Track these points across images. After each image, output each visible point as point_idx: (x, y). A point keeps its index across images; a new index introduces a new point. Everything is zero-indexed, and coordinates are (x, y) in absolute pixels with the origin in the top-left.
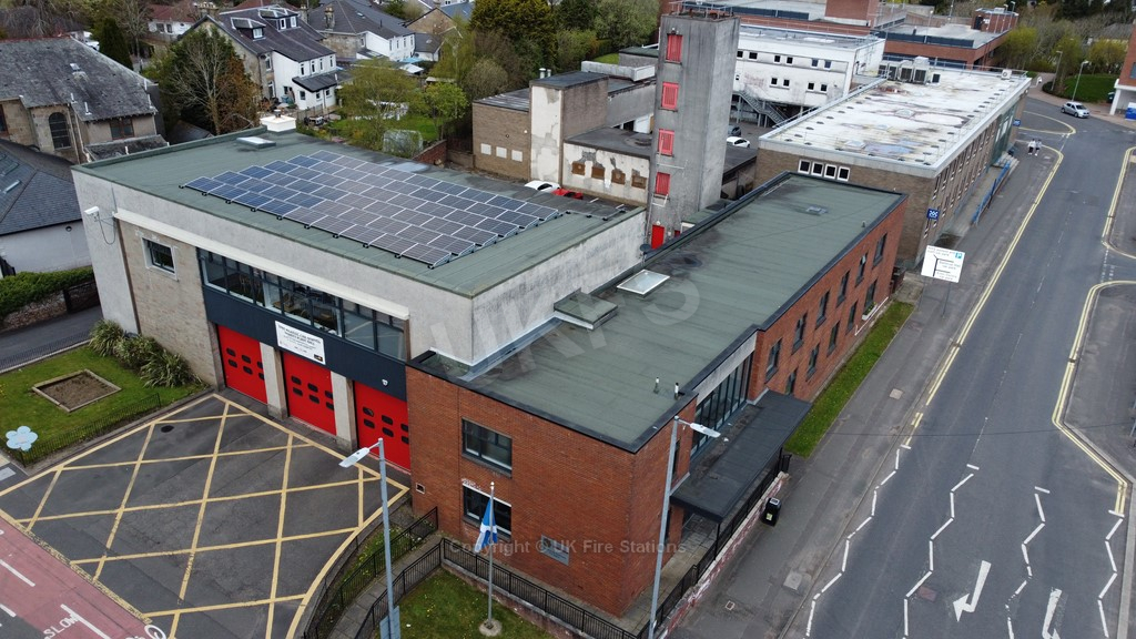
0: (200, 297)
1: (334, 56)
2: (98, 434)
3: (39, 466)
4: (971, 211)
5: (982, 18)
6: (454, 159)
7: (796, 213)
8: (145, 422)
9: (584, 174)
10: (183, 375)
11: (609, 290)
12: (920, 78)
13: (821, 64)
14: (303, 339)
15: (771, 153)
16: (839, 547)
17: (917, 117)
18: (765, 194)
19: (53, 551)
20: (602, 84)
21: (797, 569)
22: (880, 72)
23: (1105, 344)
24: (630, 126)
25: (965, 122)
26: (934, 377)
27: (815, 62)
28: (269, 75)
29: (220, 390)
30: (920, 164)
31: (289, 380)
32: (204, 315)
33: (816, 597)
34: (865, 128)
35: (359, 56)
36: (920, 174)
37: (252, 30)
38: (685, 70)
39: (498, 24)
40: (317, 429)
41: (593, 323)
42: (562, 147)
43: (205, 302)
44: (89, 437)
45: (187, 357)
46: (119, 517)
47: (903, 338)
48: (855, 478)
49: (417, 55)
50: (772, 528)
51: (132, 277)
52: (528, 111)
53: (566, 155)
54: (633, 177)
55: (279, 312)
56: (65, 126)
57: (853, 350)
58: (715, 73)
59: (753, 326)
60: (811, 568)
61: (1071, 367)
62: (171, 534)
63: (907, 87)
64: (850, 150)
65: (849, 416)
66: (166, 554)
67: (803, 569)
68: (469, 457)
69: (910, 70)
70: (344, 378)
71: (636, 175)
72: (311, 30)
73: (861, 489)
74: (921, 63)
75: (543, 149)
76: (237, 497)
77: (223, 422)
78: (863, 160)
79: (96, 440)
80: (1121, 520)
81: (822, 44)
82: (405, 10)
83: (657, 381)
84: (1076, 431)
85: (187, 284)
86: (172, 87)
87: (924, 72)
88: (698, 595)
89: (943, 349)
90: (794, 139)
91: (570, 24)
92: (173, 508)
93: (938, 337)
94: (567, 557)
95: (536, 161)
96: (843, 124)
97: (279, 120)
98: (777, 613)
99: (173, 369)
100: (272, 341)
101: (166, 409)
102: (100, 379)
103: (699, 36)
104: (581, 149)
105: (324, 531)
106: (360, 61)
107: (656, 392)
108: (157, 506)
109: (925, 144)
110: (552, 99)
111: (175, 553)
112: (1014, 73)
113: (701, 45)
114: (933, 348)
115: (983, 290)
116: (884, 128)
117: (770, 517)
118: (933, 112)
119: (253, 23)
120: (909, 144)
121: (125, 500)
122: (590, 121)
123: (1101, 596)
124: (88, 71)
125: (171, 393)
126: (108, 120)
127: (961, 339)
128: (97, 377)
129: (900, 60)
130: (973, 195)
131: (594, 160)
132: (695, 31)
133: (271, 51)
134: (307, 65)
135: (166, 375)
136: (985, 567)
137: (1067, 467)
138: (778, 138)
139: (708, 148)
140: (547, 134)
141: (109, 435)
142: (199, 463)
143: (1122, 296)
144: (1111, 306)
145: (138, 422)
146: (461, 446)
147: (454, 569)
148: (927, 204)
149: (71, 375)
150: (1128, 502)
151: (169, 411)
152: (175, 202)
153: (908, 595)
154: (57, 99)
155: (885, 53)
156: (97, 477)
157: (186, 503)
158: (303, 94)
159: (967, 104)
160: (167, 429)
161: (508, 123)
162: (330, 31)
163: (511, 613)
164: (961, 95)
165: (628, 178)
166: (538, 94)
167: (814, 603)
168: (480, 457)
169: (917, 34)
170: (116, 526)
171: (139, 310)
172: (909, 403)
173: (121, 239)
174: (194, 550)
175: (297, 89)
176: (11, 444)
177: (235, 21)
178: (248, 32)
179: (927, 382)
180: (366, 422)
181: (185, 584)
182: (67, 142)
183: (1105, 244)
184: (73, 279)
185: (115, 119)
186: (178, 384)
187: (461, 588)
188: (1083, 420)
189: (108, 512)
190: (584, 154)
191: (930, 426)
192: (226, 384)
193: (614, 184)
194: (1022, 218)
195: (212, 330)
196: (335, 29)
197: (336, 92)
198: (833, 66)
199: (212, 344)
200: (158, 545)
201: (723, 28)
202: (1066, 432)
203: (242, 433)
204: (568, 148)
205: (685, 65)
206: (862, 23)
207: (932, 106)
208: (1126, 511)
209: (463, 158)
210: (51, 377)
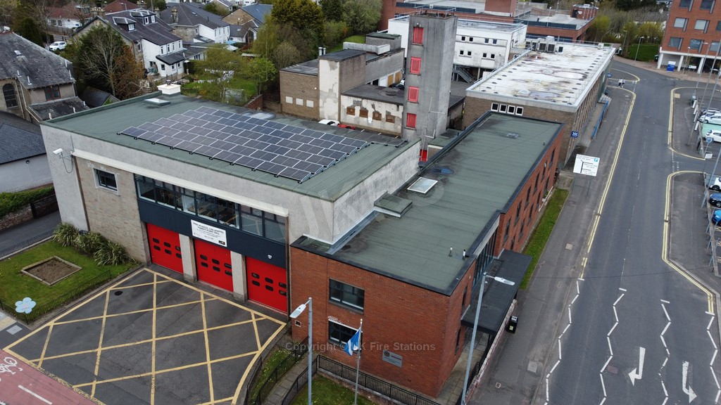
0: (135, 205)
1: (181, 41)
2: (73, 299)
3: (37, 323)
4: (590, 131)
5: (577, 11)
6: (268, 106)
7: (502, 138)
8: (103, 289)
9: (354, 115)
10: (124, 257)
11: (404, 191)
12: (551, 49)
13: (491, 42)
14: (211, 231)
15: (474, 99)
16: (555, 344)
17: (556, 74)
18: (479, 126)
19: (59, 380)
20: (362, 57)
21: (533, 360)
22: (526, 46)
23: (683, 210)
24: (376, 82)
25: (585, 77)
26: (589, 235)
27: (487, 41)
28: (140, 55)
29: (148, 266)
30: (565, 104)
31: (198, 256)
32: (138, 217)
33: (548, 376)
34: (527, 82)
35: (196, 41)
36: (567, 110)
37: (127, 25)
38: (426, 49)
39: (289, 19)
40: (217, 288)
41: (400, 213)
42: (340, 97)
43: (139, 209)
44: (67, 302)
45: (125, 244)
46: (99, 354)
47: (566, 212)
48: (556, 300)
49: (232, 39)
50: (513, 335)
51: (84, 194)
52: (317, 76)
53: (342, 103)
54: (387, 116)
55: (194, 214)
56: (13, 92)
57: (538, 220)
58: (444, 51)
59: (498, 211)
60: (542, 359)
61: (666, 225)
62: (136, 363)
63: (543, 55)
64: (522, 96)
65: (544, 262)
66: (136, 376)
67: (536, 359)
68: (335, 303)
69: (545, 45)
70: (240, 255)
71: (388, 114)
72: (164, 24)
73: (560, 307)
74: (550, 40)
75: (328, 100)
76: (175, 336)
77: (155, 287)
78: (531, 102)
79: (72, 304)
80: (713, 317)
81: (490, 29)
82: (217, 9)
83: (451, 249)
84: (677, 264)
85: (127, 198)
86: (82, 64)
87: (553, 46)
88: (479, 381)
89: (591, 217)
90: (487, 90)
91: (329, 19)
92: (134, 345)
93: (586, 210)
94: (401, 362)
95: (323, 107)
96: (513, 80)
97: (170, 87)
98: (527, 388)
99: (116, 253)
100: (188, 232)
101: (115, 280)
102: (66, 262)
103: (434, 28)
104: (352, 99)
105: (236, 355)
106: (196, 44)
107: (450, 256)
108: (123, 345)
109: (565, 91)
110: (333, 68)
111: (142, 375)
112: (605, 45)
113: (435, 34)
114: (585, 217)
115: (607, 180)
116: (538, 82)
117: (511, 328)
118: (564, 71)
119: (128, 21)
120: (555, 91)
121: (101, 343)
122: (356, 81)
123: (711, 364)
124: (27, 55)
125: (116, 269)
126: (43, 88)
127: (600, 210)
128: (63, 261)
129: (537, 38)
130: (589, 121)
131: (361, 105)
132: (431, 25)
133: (141, 39)
134: (165, 47)
135: (112, 258)
136: (642, 351)
137: (677, 287)
138: (478, 90)
139: (440, 98)
140: (330, 90)
141: (80, 300)
142: (145, 315)
143: (687, 181)
144: (682, 186)
145: (98, 290)
146: (328, 296)
147: (326, 374)
148: (571, 128)
149: (45, 260)
150: (715, 306)
151: (118, 281)
152: (118, 144)
153: (602, 371)
154: (8, 75)
155: (527, 33)
156: (78, 328)
157: (142, 342)
158: (163, 66)
159: (584, 65)
160: (118, 293)
161: (303, 83)
162: (175, 24)
163: (367, 399)
164: (577, 60)
165: (384, 116)
166: (324, 65)
167: (547, 380)
168: (341, 303)
169: (540, 21)
170: (98, 361)
171: (89, 215)
172: (578, 252)
173: (77, 169)
174: (153, 373)
175: (159, 63)
176: (19, 310)
177: (116, 19)
178: (125, 27)
179: (585, 238)
180: (254, 282)
181: (153, 396)
182: (15, 103)
183: (671, 148)
184: (37, 195)
185: (48, 87)
186: (120, 263)
187: (332, 386)
188: (680, 257)
189: (91, 351)
190: (354, 102)
191: (593, 265)
192: (152, 261)
193: (375, 121)
194: (620, 134)
195: (143, 227)
196: (178, 23)
197: (185, 64)
198: (498, 43)
199: (143, 236)
200: (129, 371)
201: (449, 23)
202: (671, 265)
203: (168, 293)
204: (344, 98)
205: (425, 46)
206: (507, 14)
207: (563, 67)
208: (715, 311)
209: (274, 106)
210: (32, 263)
